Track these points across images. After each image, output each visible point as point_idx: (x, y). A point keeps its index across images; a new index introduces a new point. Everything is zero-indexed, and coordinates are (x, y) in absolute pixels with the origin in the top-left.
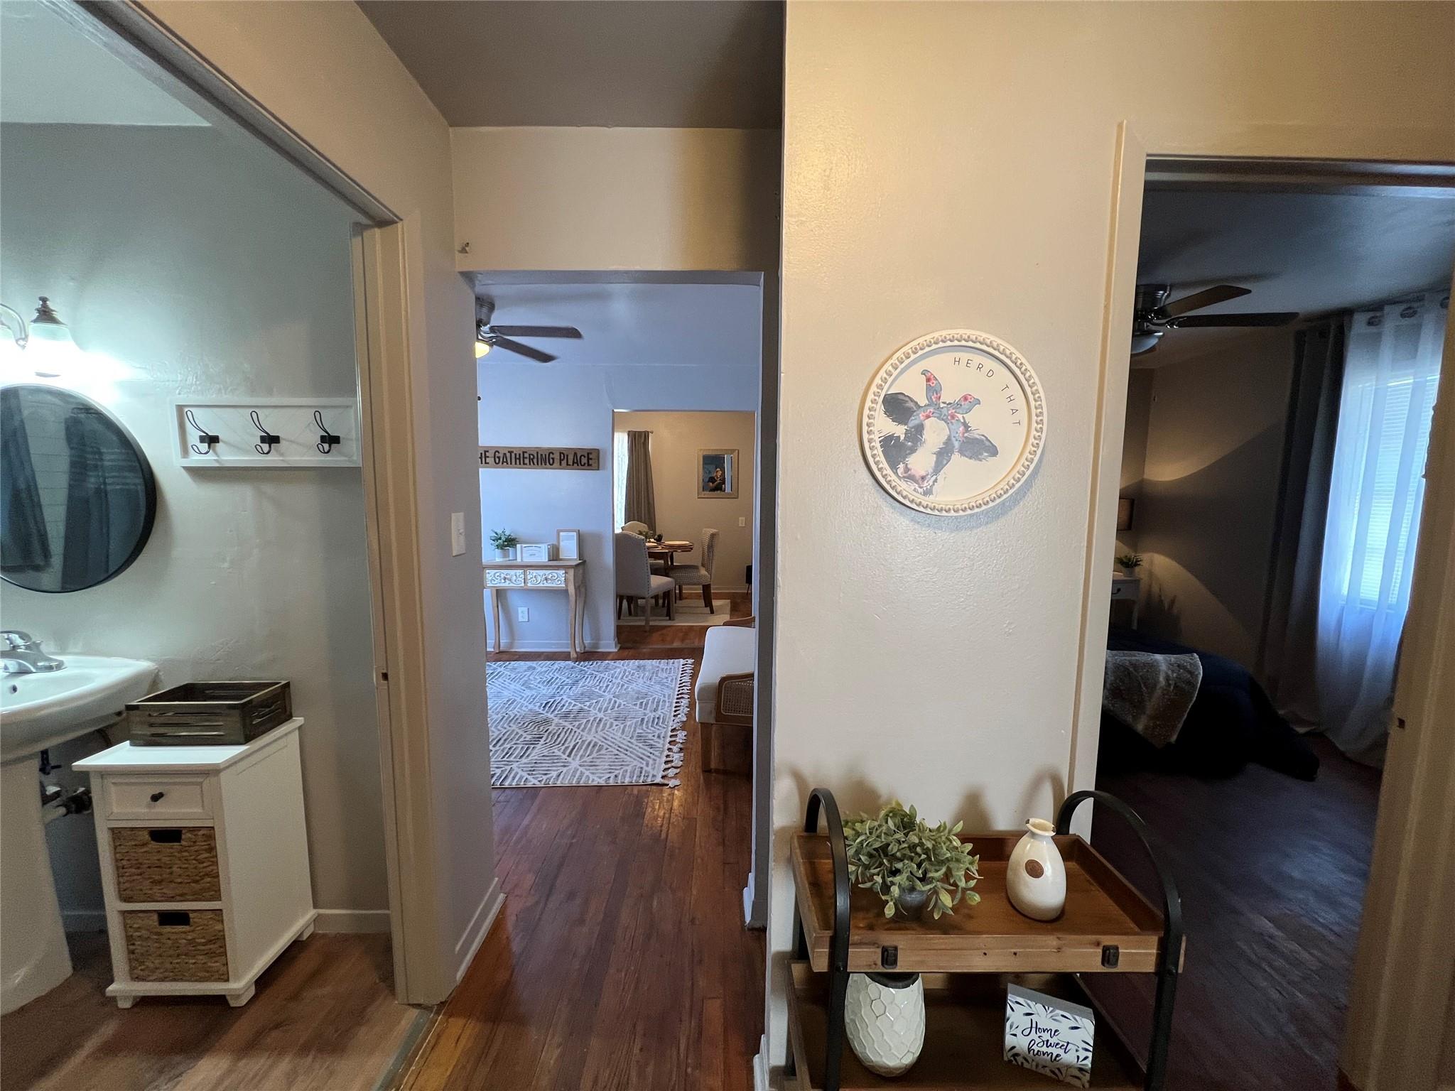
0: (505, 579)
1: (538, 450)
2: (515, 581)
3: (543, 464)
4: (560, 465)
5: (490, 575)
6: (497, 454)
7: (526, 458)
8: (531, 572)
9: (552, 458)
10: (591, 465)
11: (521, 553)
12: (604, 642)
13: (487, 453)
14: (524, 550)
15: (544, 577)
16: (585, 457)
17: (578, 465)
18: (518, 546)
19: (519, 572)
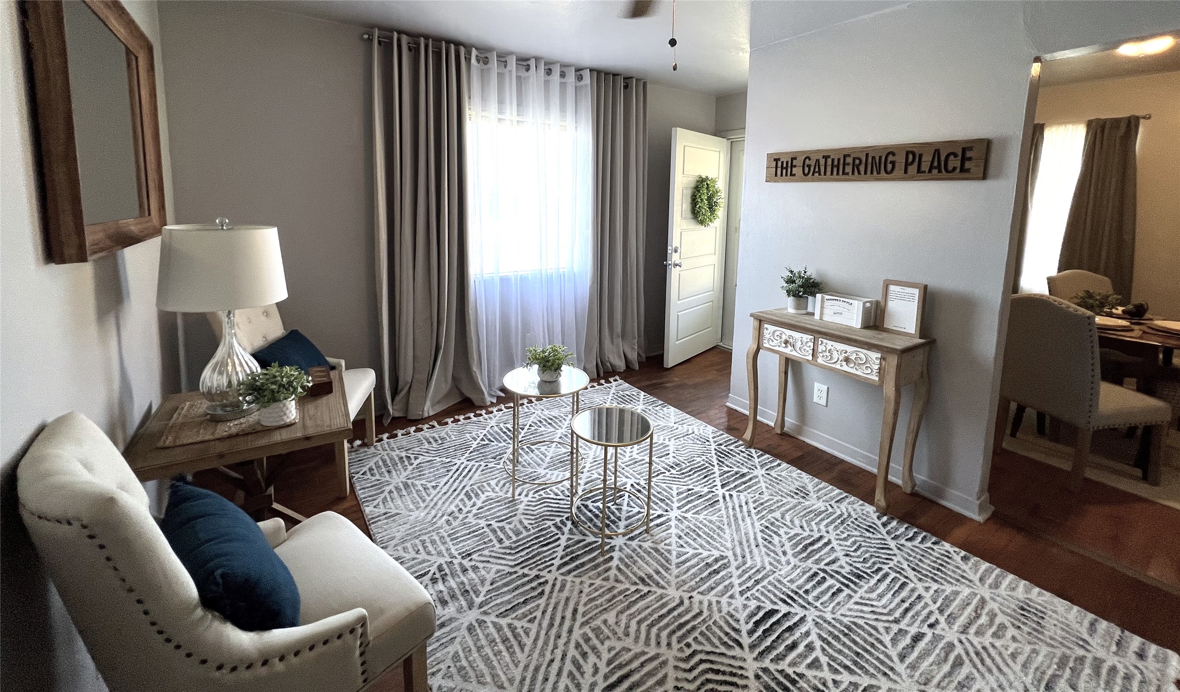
0: (786, 342)
1: (867, 151)
2: (800, 349)
3: (875, 173)
4: (906, 172)
5: (769, 331)
6: (807, 161)
7: (848, 164)
8: (825, 341)
9: (891, 162)
10: (968, 171)
11: (822, 307)
12: (957, 493)
13: (794, 161)
14: (827, 303)
15: (844, 355)
16: (956, 155)
17: (940, 171)
18: (819, 296)
19: (807, 337)
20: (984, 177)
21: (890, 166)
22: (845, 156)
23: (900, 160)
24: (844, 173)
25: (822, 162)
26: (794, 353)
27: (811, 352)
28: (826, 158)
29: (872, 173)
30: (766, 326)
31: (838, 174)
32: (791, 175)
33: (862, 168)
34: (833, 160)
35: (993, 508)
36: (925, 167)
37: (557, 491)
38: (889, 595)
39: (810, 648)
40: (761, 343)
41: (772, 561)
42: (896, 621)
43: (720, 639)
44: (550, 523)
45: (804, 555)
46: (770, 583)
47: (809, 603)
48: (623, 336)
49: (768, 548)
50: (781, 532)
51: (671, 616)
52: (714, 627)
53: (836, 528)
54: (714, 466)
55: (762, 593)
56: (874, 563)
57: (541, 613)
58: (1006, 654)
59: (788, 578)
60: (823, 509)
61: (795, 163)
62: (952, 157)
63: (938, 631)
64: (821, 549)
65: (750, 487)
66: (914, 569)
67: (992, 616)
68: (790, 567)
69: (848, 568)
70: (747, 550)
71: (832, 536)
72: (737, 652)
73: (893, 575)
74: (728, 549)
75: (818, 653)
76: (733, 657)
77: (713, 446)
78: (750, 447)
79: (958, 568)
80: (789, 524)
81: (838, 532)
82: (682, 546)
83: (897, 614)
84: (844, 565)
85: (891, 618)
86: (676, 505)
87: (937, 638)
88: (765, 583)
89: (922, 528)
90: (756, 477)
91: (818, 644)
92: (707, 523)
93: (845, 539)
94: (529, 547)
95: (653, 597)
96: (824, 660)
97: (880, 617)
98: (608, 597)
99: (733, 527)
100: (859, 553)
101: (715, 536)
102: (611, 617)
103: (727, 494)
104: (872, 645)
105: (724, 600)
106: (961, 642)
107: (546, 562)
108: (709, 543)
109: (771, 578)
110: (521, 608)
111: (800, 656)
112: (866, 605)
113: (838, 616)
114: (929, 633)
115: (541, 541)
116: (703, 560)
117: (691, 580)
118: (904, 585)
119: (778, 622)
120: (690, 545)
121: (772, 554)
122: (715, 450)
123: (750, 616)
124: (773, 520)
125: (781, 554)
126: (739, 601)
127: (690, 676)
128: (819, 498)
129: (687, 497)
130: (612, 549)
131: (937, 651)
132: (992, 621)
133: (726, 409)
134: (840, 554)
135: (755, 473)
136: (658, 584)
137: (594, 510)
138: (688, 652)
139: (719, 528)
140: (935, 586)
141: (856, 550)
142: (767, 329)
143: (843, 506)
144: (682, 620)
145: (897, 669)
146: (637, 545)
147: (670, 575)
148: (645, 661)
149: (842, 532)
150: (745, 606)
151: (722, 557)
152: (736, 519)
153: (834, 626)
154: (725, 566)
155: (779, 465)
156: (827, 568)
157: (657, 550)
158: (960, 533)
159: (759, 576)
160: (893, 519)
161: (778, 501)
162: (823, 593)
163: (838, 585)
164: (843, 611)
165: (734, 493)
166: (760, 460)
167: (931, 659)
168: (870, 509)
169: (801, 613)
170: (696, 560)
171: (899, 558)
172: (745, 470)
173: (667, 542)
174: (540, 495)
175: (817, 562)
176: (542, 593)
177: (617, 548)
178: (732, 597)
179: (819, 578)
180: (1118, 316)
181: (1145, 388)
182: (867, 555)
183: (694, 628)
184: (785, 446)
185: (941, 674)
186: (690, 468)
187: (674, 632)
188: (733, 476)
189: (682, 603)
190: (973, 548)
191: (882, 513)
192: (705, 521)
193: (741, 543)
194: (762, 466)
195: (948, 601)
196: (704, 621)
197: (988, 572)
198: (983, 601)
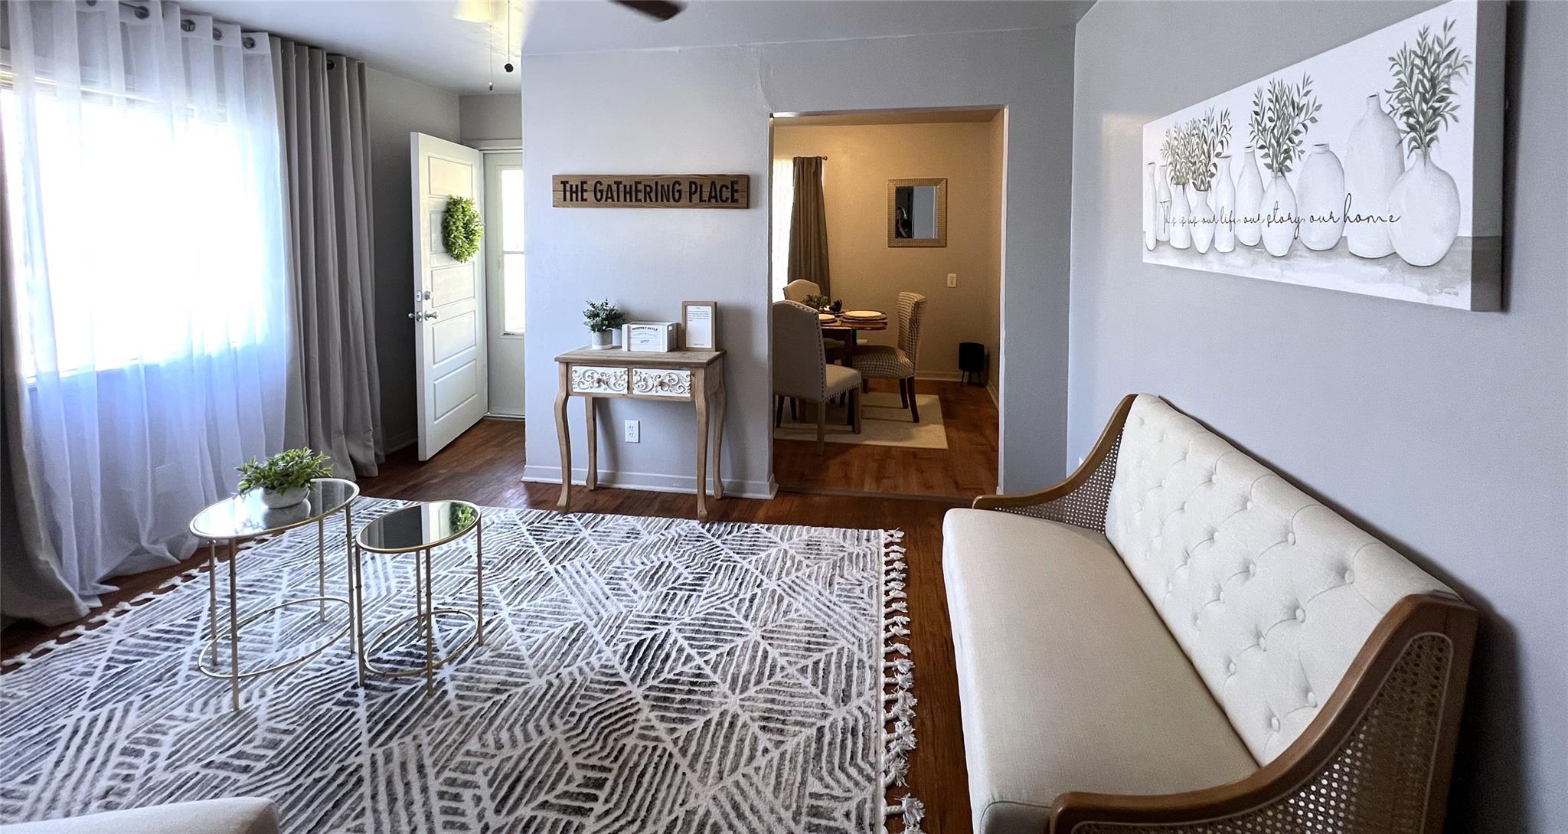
0: (599, 381)
1: (656, 179)
2: (614, 384)
3: (665, 200)
4: (691, 201)
5: (577, 374)
6: (599, 187)
7: (640, 191)
8: (639, 370)
9: (678, 191)
10: (736, 201)
11: (629, 338)
12: (753, 482)
13: (585, 185)
14: (633, 333)
15: (658, 380)
16: (727, 188)
17: (717, 201)
18: (624, 327)
19: (621, 371)
20: (748, 207)
21: (677, 195)
22: (636, 183)
23: (685, 187)
24: (636, 200)
25: (614, 187)
26: (609, 391)
27: (626, 385)
28: (618, 183)
29: (662, 201)
30: (574, 368)
31: (631, 201)
32: (582, 200)
33: (653, 195)
34: (625, 186)
35: (777, 485)
36: (706, 196)
37: (317, 666)
38: (727, 580)
39: (681, 650)
40: (570, 389)
41: (626, 603)
42: (736, 596)
43: (602, 690)
44: (328, 705)
45: (653, 584)
46: (630, 622)
47: (669, 619)
48: (348, 431)
49: (619, 595)
50: (626, 575)
51: (544, 702)
52: (592, 686)
53: (672, 550)
54: (533, 547)
55: (627, 633)
56: (709, 563)
57: (369, 800)
58: (805, 578)
59: (646, 610)
60: (657, 539)
61: (585, 187)
62: (724, 189)
63: (764, 586)
64: (665, 572)
65: (580, 551)
66: (738, 553)
67: (793, 558)
68: (644, 600)
69: (691, 577)
70: (599, 607)
71: (671, 558)
72: (622, 690)
73: (725, 564)
74: (579, 615)
75: (688, 650)
76: (620, 696)
77: (524, 528)
78: (567, 513)
79: (766, 537)
80: (631, 566)
81: (675, 552)
82: (529, 637)
83: (735, 590)
84: (687, 575)
85: (731, 596)
86: (503, 603)
87: (764, 592)
88: (626, 623)
89: (735, 521)
90: (584, 538)
91: (685, 644)
92: (548, 603)
93: (682, 556)
94: (307, 748)
95: (516, 698)
96: (693, 652)
97: (724, 599)
98: (459, 729)
99: (578, 594)
100: (696, 561)
101: (562, 610)
102: (473, 745)
103: (559, 567)
104: (725, 621)
105: (593, 659)
106: (779, 586)
107: (345, 748)
108: (558, 620)
109: (630, 618)
110: (332, 815)
111: (674, 661)
112: (712, 596)
113: (694, 616)
114: (758, 591)
115: (325, 731)
116: (557, 637)
117: (553, 660)
118: (735, 567)
119: (649, 647)
120: (537, 632)
121: (624, 598)
122: (528, 530)
123: (623, 657)
124: (614, 569)
125: (632, 594)
126: (608, 652)
127: (585, 736)
128: (650, 533)
129: (514, 590)
130: (442, 683)
131: (767, 600)
132: (793, 562)
133: (523, 485)
134: (681, 569)
135: (581, 535)
136: (517, 685)
137: (393, 658)
138: (575, 720)
139: (563, 601)
140: (754, 558)
141: (693, 560)
142: (576, 371)
143: (673, 531)
144: (558, 698)
145: (745, 627)
146: (473, 663)
147: (527, 668)
148: (533, 755)
149: (679, 551)
150: (615, 652)
151: (577, 625)
152: (578, 586)
153: (694, 625)
154: (583, 631)
155: (603, 519)
156: (675, 585)
157: (500, 656)
158: (761, 513)
159: (619, 621)
160: (714, 523)
161: (613, 551)
162: (677, 606)
163: (687, 593)
164: (698, 609)
165: (566, 563)
166: (582, 521)
167: (764, 607)
168: (694, 523)
169: (665, 630)
170: (550, 641)
171: (726, 550)
172: (570, 537)
173: (509, 641)
174: (289, 685)
175: (665, 585)
176: (360, 781)
177: (447, 680)
178: (599, 652)
179: (671, 596)
180: (827, 313)
181: (847, 363)
182: (703, 560)
183: (573, 697)
184: (602, 499)
185: (773, 612)
186: (504, 561)
187: (553, 713)
188: (558, 547)
189: (551, 685)
190: (771, 520)
191: (704, 523)
192: (545, 603)
193: (591, 604)
194: (586, 527)
195: (765, 563)
196: (580, 686)
197: (784, 531)
198: (786, 552)
